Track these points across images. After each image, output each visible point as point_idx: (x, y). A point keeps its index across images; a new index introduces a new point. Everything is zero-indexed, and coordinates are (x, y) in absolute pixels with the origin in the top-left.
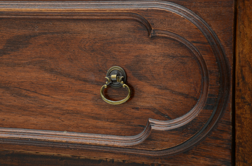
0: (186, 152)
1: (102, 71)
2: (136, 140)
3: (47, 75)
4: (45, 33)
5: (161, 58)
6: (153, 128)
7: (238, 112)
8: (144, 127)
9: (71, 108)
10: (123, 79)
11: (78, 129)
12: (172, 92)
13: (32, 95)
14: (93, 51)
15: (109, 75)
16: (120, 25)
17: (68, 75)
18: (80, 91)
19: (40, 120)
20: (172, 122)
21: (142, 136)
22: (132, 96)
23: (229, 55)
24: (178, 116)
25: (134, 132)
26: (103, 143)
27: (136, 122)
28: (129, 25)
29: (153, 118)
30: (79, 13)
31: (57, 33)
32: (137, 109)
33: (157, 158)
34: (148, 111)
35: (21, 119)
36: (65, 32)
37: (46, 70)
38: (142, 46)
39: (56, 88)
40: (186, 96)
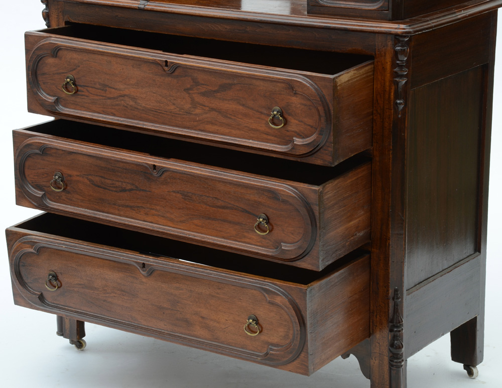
1: (270, 109)
2: (287, 148)
3: (241, 107)
4: (239, 84)
5: (299, 105)
6: (295, 143)
8: (291, 141)
9: (254, 127)
10: (280, 115)
11: (258, 139)
13: (233, 117)
14: (265, 97)
15: (273, 112)
16: (279, 84)
17: (252, 109)
18: (259, 118)
19: (238, 132)
20: (304, 140)
21: (290, 146)
22: (285, 125)
23: (331, 108)
24: (308, 137)
25: (286, 143)
27: (287, 139)
28: (283, 85)
29: (296, 137)
30: (257, 75)
31: (246, 84)
32: (288, 131)
34: (293, 133)
35: (227, 131)
36: (250, 85)
37: (240, 105)
38: (289, 97)
39: (246, 115)
40: (312, 127)
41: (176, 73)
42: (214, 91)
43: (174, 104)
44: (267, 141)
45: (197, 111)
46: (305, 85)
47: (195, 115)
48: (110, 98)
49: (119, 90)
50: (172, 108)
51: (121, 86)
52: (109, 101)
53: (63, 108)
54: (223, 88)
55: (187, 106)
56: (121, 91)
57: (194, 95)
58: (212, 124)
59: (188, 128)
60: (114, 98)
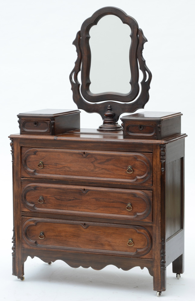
0: (144, 183)
1: (127, 166)
3: (115, 167)
4: (115, 158)
5: (139, 164)
6: (137, 178)
7: (153, 175)
9: (120, 174)
10: (131, 168)
11: (122, 178)
12: (141, 171)
13: (112, 171)
14: (125, 162)
16: (131, 157)
17: (120, 167)
18: (122, 170)
19: (114, 176)
21: (135, 180)
22: (133, 171)
23: (152, 164)
24: (142, 176)
25: (133, 179)
26: (127, 181)
27: (134, 177)
28: (133, 157)
30: (122, 155)
31: (117, 158)
32: (135, 174)
33: (138, 184)
34: (137, 175)
35: (109, 176)
36: (119, 158)
37: (115, 166)
38: (135, 162)
39: (117, 170)
40: (144, 172)
41: (88, 156)
42: (104, 162)
43: (86, 168)
44: (126, 179)
45: (96, 170)
46: (142, 157)
47: (96, 171)
48: (58, 168)
49: (63, 165)
50: (86, 169)
51: (64, 163)
52: (58, 170)
53: (38, 174)
54: (108, 160)
55: (92, 168)
56: (64, 165)
57: (95, 164)
58: (103, 174)
59: (92, 177)
60: (60, 168)
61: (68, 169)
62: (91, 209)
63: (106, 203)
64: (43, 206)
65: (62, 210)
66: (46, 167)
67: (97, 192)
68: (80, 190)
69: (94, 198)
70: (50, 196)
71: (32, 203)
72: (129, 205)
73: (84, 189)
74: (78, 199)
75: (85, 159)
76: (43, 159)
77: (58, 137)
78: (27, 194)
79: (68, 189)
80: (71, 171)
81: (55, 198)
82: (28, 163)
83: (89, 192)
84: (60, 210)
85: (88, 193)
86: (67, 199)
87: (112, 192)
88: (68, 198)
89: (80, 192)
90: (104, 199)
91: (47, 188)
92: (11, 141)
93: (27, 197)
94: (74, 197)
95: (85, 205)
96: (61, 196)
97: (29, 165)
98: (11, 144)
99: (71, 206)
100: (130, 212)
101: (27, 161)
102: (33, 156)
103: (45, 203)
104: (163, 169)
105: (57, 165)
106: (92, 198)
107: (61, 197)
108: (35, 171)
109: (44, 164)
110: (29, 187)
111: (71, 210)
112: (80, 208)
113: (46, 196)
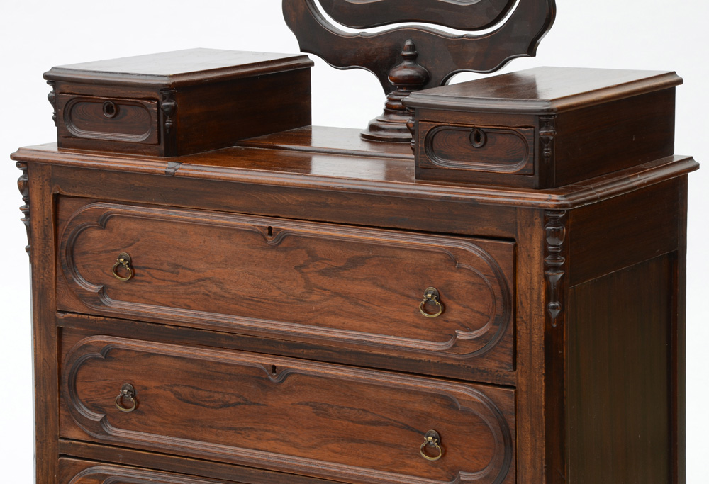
0: (482, 356)
1: (421, 290)
2: (446, 346)
3: (379, 290)
4: (378, 256)
5: (464, 284)
6: (458, 337)
7: (519, 328)
8: (452, 336)
9: (397, 318)
10: (436, 298)
11: (403, 335)
12: (472, 310)
13: (367, 304)
14: (414, 274)
15: (426, 294)
16: (435, 255)
17: (395, 291)
18: (405, 304)
19: (373, 325)
20: (472, 333)
21: (450, 343)
22: (443, 312)
23: (511, 287)
24: (477, 329)
25: (445, 339)
26: (422, 347)
27: (447, 332)
28: (441, 256)
29: (459, 329)
30: (403, 244)
31: (387, 257)
32: (447, 321)
33: (462, 360)
34: (455, 324)
35: (358, 324)
36: (393, 257)
37: (378, 286)
38: (451, 273)
39: (385, 301)
40: (482, 314)
41: (284, 244)
42: (340, 268)
43: (279, 289)
44: (416, 337)
45: (314, 297)
46: (473, 256)
47: (311, 302)
48: (183, 284)
49: (199, 271)
50: (276, 293)
51: (202, 266)
52: (182, 289)
53: (112, 301)
54: (354, 263)
55: (299, 291)
56: (201, 274)
57: (309, 275)
58: (336, 314)
59: (300, 322)
60: (190, 283)
61: (216, 289)
62: (296, 446)
63: (351, 424)
64: (134, 421)
65: (199, 440)
66: (143, 276)
67: (319, 380)
68: (261, 370)
69: (307, 404)
70: (157, 387)
71: (96, 408)
72: (430, 438)
73: (274, 367)
74: (255, 404)
75: (274, 253)
76: (131, 245)
77: (181, 166)
78: (81, 374)
79: (219, 363)
80: (227, 295)
81: (176, 394)
82: (78, 259)
83: (290, 379)
84: (193, 439)
85: (286, 383)
86: (215, 401)
87: (369, 385)
88: (220, 396)
89: (259, 378)
90: (342, 408)
91: (148, 355)
92: (21, 173)
93: (80, 386)
94: (239, 396)
95: (276, 428)
96: (193, 387)
97: (84, 266)
98: (22, 184)
99: (230, 429)
100: (434, 464)
101: (76, 251)
102: (96, 233)
103: (142, 413)
104: (554, 308)
105: (178, 273)
106: (301, 404)
107: (195, 391)
108: (103, 292)
109: (134, 265)
110: (85, 347)
111: (228, 444)
112: (258, 439)
113: (145, 383)
